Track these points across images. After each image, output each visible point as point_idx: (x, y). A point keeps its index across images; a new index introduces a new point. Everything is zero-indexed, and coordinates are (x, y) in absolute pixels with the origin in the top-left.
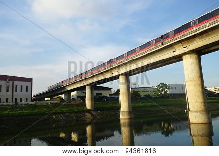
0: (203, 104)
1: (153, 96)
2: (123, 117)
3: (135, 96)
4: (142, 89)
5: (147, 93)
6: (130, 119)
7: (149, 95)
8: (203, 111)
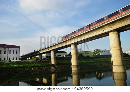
0: (121, 61)
1: (91, 57)
2: (74, 69)
3: (80, 57)
4: (85, 53)
6: (78, 70)
7: (89, 56)
8: (121, 65)
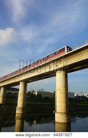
0: (65, 108)
4: (44, 93)
5: (47, 96)
8: (64, 113)
